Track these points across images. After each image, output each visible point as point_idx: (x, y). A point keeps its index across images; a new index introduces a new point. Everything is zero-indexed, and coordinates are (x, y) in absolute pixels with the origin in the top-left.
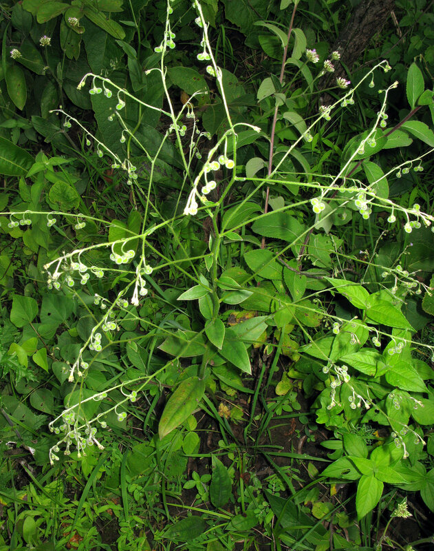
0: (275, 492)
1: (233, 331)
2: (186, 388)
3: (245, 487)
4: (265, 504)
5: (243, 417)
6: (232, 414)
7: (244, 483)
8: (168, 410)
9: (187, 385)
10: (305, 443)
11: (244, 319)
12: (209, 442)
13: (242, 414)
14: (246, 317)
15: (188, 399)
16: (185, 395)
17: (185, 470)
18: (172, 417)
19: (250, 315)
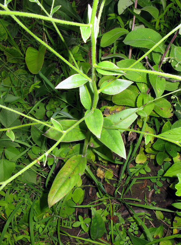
0: (135, 230)
1: (110, 121)
2: (71, 164)
3: (114, 225)
4: (128, 238)
5: (113, 177)
6: (106, 175)
7: (113, 223)
8: (56, 183)
9: (73, 162)
10: (153, 194)
11: (115, 112)
12: (90, 192)
13: (113, 176)
14: (117, 110)
15: (72, 174)
16: (70, 170)
17: (74, 211)
18: (59, 189)
19: (119, 109)
